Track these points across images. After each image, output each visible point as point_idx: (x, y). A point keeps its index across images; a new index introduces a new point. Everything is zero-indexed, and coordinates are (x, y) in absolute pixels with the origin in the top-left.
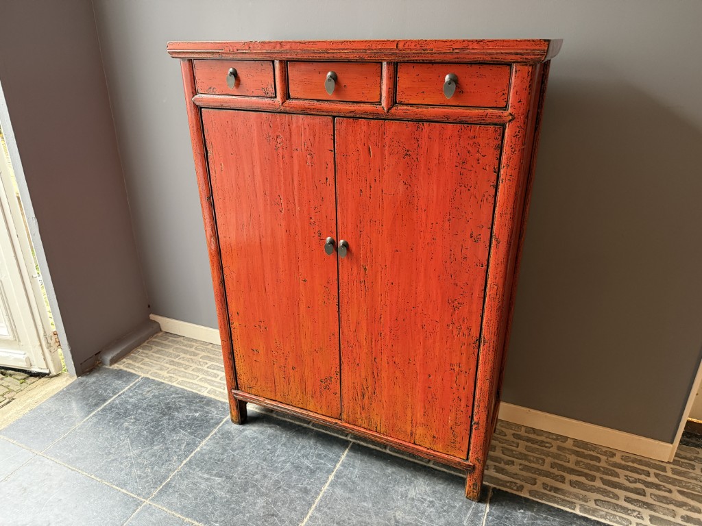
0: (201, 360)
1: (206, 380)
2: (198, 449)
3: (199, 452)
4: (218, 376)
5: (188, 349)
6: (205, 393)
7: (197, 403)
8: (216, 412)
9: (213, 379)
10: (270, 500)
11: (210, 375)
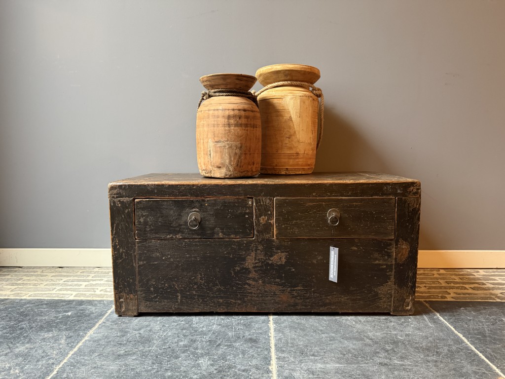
0: (52, 278)
1: (67, 290)
2: (86, 338)
3: (89, 341)
4: (81, 285)
5: (32, 273)
6: (71, 298)
7: (63, 306)
8: (94, 308)
9: (77, 287)
10: (216, 357)
11: (70, 285)
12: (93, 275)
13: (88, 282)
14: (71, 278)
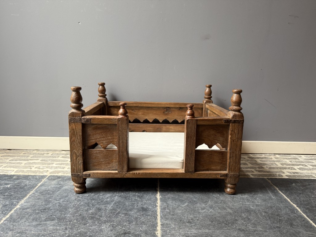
0: (2, 158)
1: (11, 167)
2: (18, 206)
3: (20, 209)
4: (22, 163)
6: (13, 173)
7: (5, 179)
8: (28, 182)
9: (19, 165)
10: (115, 224)
11: (14, 163)
12: (32, 156)
13: (28, 161)
14: (16, 158)
